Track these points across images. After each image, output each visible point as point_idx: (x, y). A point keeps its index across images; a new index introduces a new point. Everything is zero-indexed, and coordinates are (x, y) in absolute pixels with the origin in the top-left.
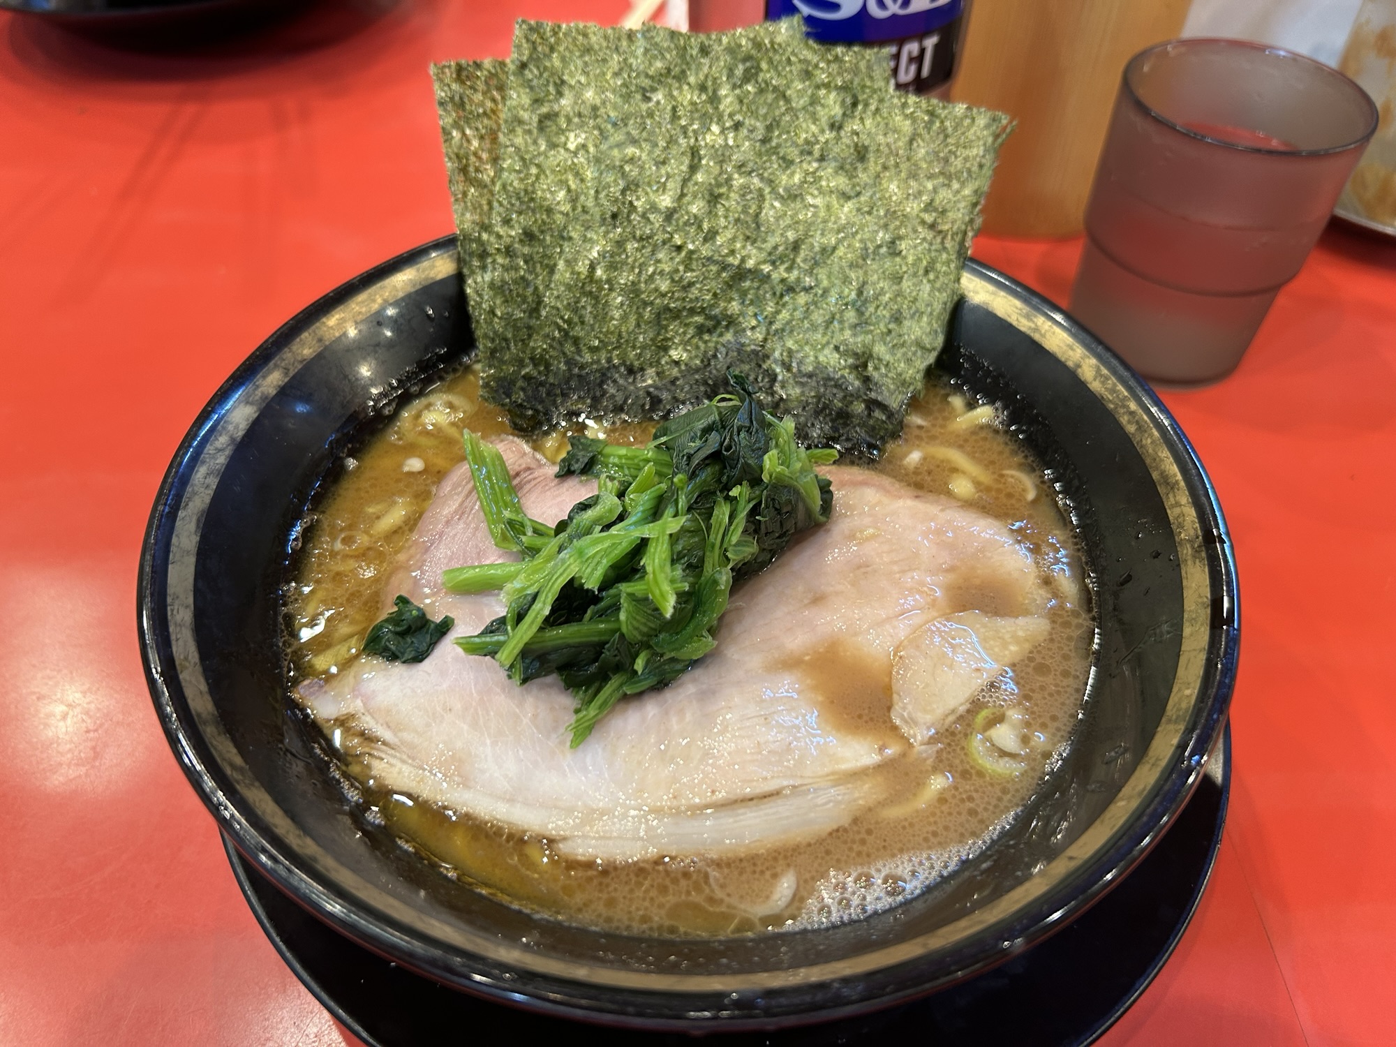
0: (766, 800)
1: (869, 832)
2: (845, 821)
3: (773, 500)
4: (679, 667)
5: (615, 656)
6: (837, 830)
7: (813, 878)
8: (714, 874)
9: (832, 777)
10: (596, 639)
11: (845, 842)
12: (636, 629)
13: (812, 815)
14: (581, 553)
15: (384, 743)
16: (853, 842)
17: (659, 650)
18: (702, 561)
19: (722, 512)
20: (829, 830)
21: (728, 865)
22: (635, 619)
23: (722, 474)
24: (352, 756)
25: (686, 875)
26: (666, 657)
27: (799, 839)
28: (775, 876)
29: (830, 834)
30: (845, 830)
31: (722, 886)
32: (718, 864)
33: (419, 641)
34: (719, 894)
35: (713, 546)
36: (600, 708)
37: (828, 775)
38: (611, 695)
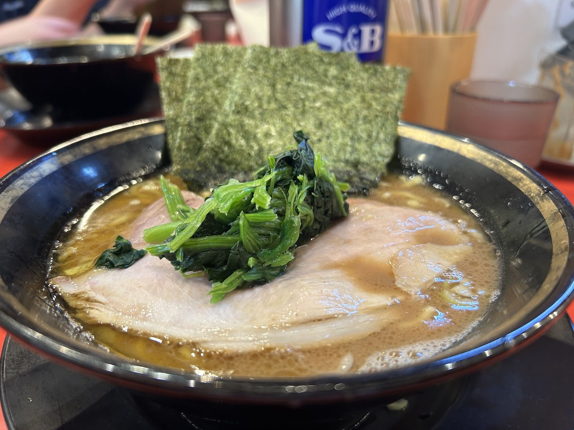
0: (329, 320)
1: (394, 333)
2: (378, 330)
3: (320, 187)
4: (273, 272)
5: (237, 254)
6: (374, 333)
7: (363, 356)
8: (301, 356)
9: (366, 311)
10: (226, 245)
11: (380, 339)
12: (249, 241)
13: (357, 327)
14: (218, 196)
15: (99, 302)
16: (385, 338)
17: (262, 261)
18: (284, 211)
19: (294, 189)
20: (369, 333)
21: (309, 352)
22: (248, 234)
23: (293, 170)
24: (79, 309)
25: (283, 357)
26: (266, 265)
27: (351, 338)
28: (339, 356)
29: (370, 335)
30: (379, 333)
31: (307, 362)
32: (304, 351)
33: (127, 258)
34: (304, 366)
35: (290, 203)
36: (228, 285)
37: (364, 310)
38: (234, 280)
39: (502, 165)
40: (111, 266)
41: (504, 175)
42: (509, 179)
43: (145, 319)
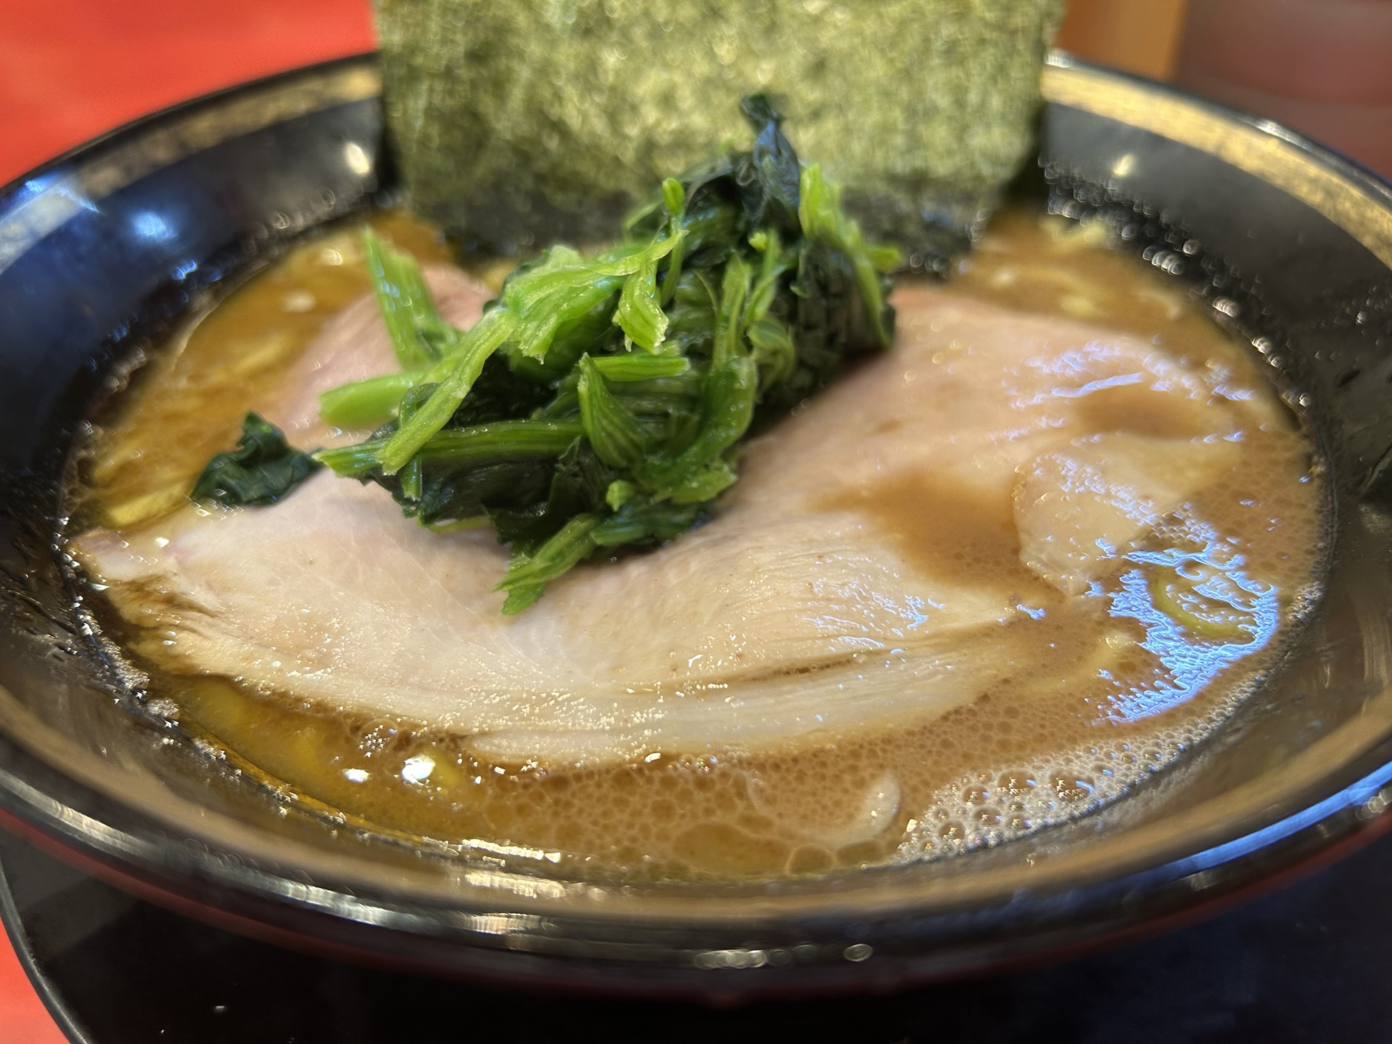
0: (829, 671)
1: (1012, 712)
2: (967, 699)
3: (816, 268)
4: (681, 518)
5: (575, 475)
6: (957, 712)
7: (926, 784)
8: (754, 780)
9: (933, 641)
10: (544, 448)
11: (973, 729)
12: (610, 435)
13: (909, 692)
14: (516, 305)
15: (200, 610)
16: (988, 726)
17: (646, 485)
18: (710, 345)
19: (738, 276)
20: (942, 712)
21: (777, 767)
22: (605, 416)
23: (737, 217)
24: (148, 629)
25: (702, 783)
26: (658, 498)
27: (891, 725)
28: (861, 784)
29: (945, 718)
30: (971, 712)
31: (770, 801)
32: (762, 766)
33: (274, 476)
34: (762, 810)
35: (727, 319)
36: (553, 559)
37: (928, 638)
38: (570, 545)
39: (1351, 197)
40: (233, 499)
41: (1351, 229)
42: (1368, 241)
43: (322, 662)
